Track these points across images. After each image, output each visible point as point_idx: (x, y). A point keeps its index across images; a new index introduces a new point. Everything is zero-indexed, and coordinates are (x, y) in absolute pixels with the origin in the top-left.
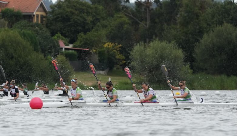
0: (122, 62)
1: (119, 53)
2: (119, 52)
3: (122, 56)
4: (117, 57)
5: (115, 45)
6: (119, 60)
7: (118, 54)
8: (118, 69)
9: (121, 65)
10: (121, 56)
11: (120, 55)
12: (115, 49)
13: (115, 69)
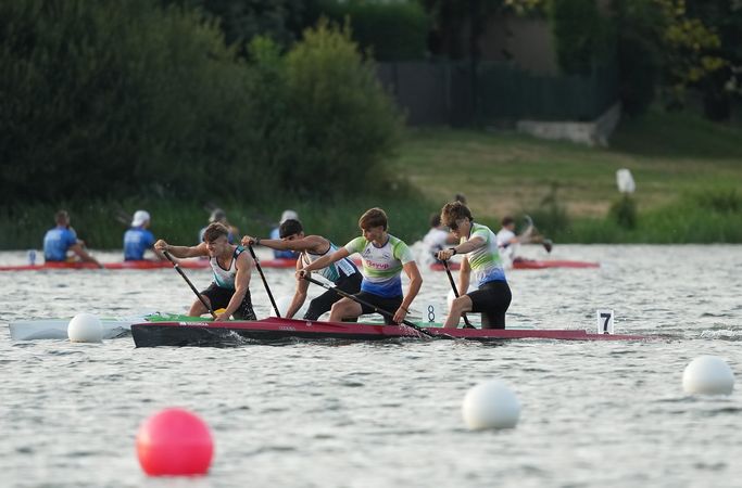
0: (700, 65)
1: (680, 11)
3: (700, 30)
4: (673, 33)
6: (685, 50)
7: (679, 18)
8: (674, 107)
9: (690, 84)
10: (694, 27)
11: (688, 25)
13: (658, 107)
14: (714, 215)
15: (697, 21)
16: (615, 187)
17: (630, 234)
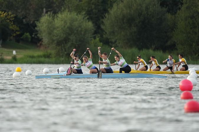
0: (15, 33)
1: (12, 24)
2: (12, 22)
3: (16, 27)
4: (11, 27)
5: (8, 14)
6: (13, 30)
7: (12, 25)
8: (10, 40)
9: (14, 37)
10: (15, 27)
11: (14, 26)
12: (8, 19)
13: (8, 40)
14: (31, 59)
15: (15, 25)
16: (13, 54)
17: (16, 62)
